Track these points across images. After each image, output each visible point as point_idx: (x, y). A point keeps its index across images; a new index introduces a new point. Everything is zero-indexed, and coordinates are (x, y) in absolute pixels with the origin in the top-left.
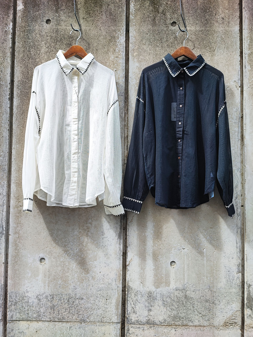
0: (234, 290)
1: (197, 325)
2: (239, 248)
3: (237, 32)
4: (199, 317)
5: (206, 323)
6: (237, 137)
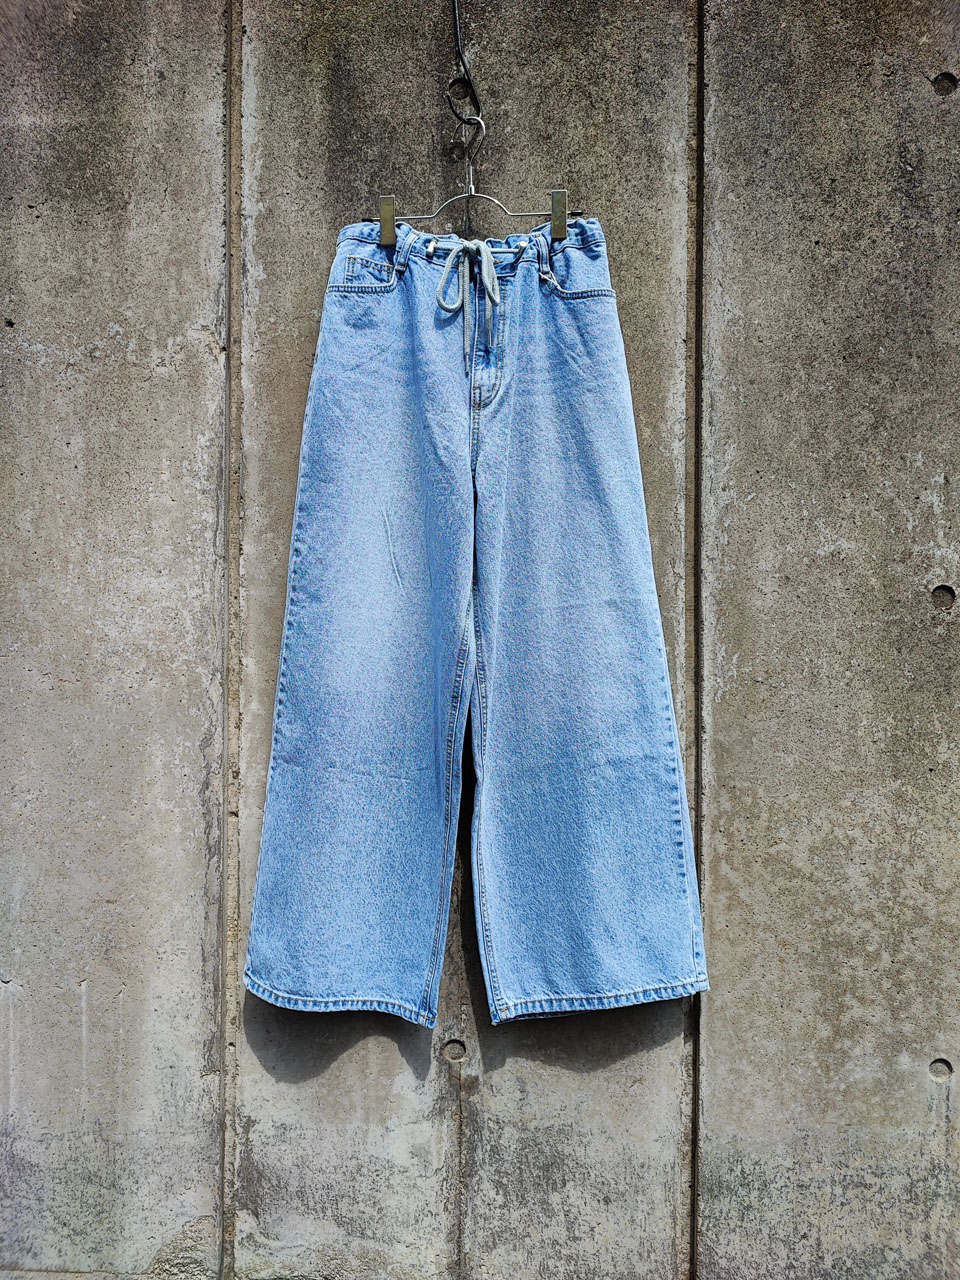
0: (190, 1139)
1: (54, 1269)
2: (210, 977)
3: (214, 128)
4: (58, 1237)
5: (86, 1262)
6: (212, 550)
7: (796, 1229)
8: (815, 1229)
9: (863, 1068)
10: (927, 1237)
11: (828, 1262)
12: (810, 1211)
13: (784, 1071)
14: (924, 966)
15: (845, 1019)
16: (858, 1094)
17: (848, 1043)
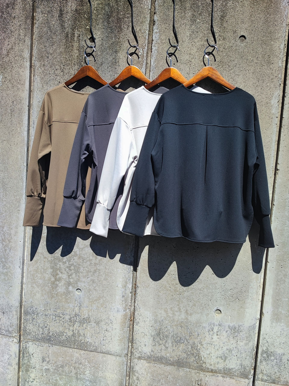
7: (44, 325)
8: (48, 326)
9: (61, 288)
10: (73, 331)
11: (51, 334)
12: (48, 321)
13: (43, 288)
14: (76, 266)
15: (58, 277)
16: (60, 295)
17: (58, 283)
